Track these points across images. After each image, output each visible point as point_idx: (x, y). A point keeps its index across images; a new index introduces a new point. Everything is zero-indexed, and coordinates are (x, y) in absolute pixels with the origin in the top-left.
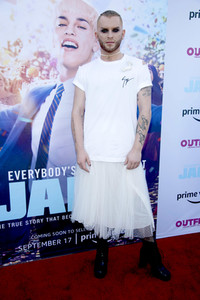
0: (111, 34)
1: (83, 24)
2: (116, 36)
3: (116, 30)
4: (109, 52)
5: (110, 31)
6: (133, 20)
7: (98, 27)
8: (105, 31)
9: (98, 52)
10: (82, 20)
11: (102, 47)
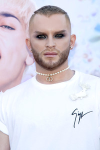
0: (51, 41)
1: (9, 21)
2: (60, 44)
3: (60, 35)
4: (50, 68)
5: (50, 36)
6: (94, 15)
7: (30, 30)
8: (41, 36)
9: (32, 67)
10: (7, 15)
11: (38, 61)
